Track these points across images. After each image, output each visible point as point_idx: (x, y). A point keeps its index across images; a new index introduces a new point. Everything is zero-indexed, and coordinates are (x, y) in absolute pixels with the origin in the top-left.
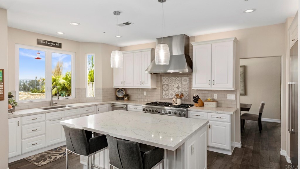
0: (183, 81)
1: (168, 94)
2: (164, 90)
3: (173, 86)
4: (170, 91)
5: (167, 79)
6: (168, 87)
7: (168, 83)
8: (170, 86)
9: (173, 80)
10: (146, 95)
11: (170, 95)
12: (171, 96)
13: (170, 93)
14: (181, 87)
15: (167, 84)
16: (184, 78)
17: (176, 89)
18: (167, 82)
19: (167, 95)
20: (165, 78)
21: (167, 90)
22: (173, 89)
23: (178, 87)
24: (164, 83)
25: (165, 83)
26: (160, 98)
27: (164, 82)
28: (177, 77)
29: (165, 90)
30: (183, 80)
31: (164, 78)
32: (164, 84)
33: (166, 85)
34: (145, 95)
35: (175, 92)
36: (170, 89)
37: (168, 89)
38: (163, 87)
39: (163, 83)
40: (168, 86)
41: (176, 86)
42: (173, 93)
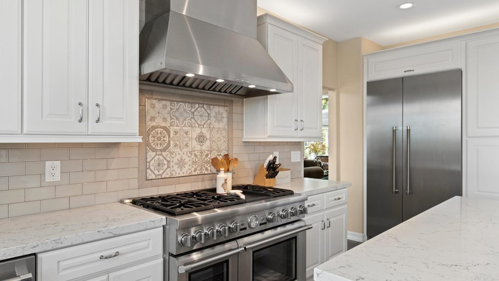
0: (213, 119)
1: (169, 162)
2: (154, 150)
3: (187, 133)
4: (177, 150)
5: (164, 107)
6: (167, 139)
7: (167, 125)
8: (176, 133)
9: (186, 115)
10: (58, 178)
11: (176, 167)
12: (178, 171)
13: (175, 160)
14: (208, 136)
15: (164, 128)
16: (217, 109)
17: (195, 143)
18: (165, 120)
19: (165, 167)
20: (159, 105)
21: (164, 150)
22: (187, 145)
23: (201, 139)
24: (154, 124)
25: (159, 122)
26: (135, 183)
27: (153, 119)
28: (197, 106)
29: (159, 147)
30: (213, 114)
31: (154, 102)
32: (154, 128)
33: (159, 130)
34: (48, 178)
35: (191, 153)
36: (176, 145)
37: (169, 144)
38: (151, 139)
39: (150, 124)
40: (169, 133)
41: (194, 136)
42: (184, 157)
